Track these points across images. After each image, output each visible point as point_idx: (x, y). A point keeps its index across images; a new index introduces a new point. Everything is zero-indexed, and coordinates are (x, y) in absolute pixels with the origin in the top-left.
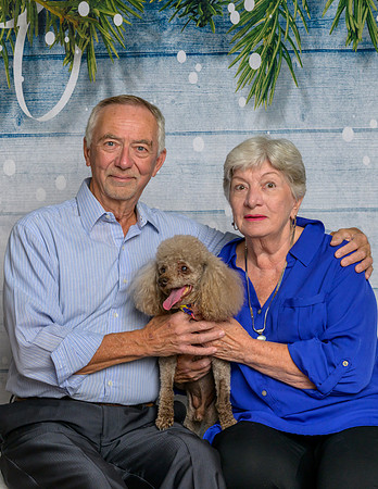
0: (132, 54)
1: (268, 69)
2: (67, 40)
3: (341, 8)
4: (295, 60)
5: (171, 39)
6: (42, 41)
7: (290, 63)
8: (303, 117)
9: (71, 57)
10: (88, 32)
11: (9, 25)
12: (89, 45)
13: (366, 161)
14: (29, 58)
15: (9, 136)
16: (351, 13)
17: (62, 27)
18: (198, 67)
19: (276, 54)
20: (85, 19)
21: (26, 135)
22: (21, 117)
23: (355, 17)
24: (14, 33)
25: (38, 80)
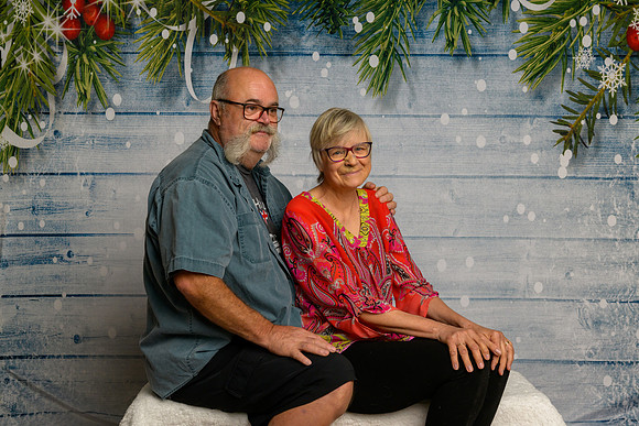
0: (277, 53)
1: (384, 68)
2: (227, 41)
3: (441, 23)
4: (404, 61)
5: (308, 42)
6: (207, 41)
7: (401, 63)
8: (410, 105)
9: (230, 55)
10: (244, 35)
11: (182, 28)
12: (244, 45)
13: (459, 139)
14: (197, 54)
15: (180, 114)
16: (449, 27)
17: (224, 31)
18: (329, 65)
19: (390, 57)
20: (241, 25)
21: (193, 114)
22: (189, 100)
23: (452, 30)
24: (185, 34)
25: (203, 71)
